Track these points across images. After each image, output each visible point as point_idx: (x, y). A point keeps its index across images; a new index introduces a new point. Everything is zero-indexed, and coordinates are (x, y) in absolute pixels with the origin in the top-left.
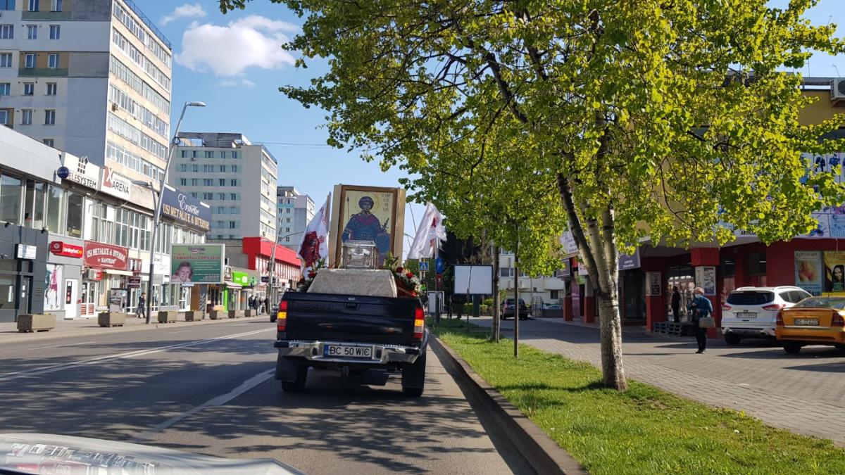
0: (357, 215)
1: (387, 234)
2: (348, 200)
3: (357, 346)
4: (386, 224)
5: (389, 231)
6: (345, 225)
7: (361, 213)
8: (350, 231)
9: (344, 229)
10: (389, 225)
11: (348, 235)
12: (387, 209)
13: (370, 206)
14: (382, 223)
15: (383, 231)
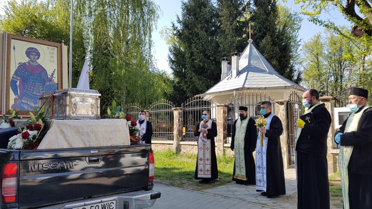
0: (24, 63)
1: (54, 83)
2: (14, 49)
3: (101, 202)
4: (53, 74)
5: (56, 80)
6: (12, 73)
7: (29, 62)
8: (19, 78)
9: (11, 77)
10: (56, 75)
11: (17, 82)
12: (53, 61)
13: (37, 57)
14: (49, 73)
15: (50, 80)
